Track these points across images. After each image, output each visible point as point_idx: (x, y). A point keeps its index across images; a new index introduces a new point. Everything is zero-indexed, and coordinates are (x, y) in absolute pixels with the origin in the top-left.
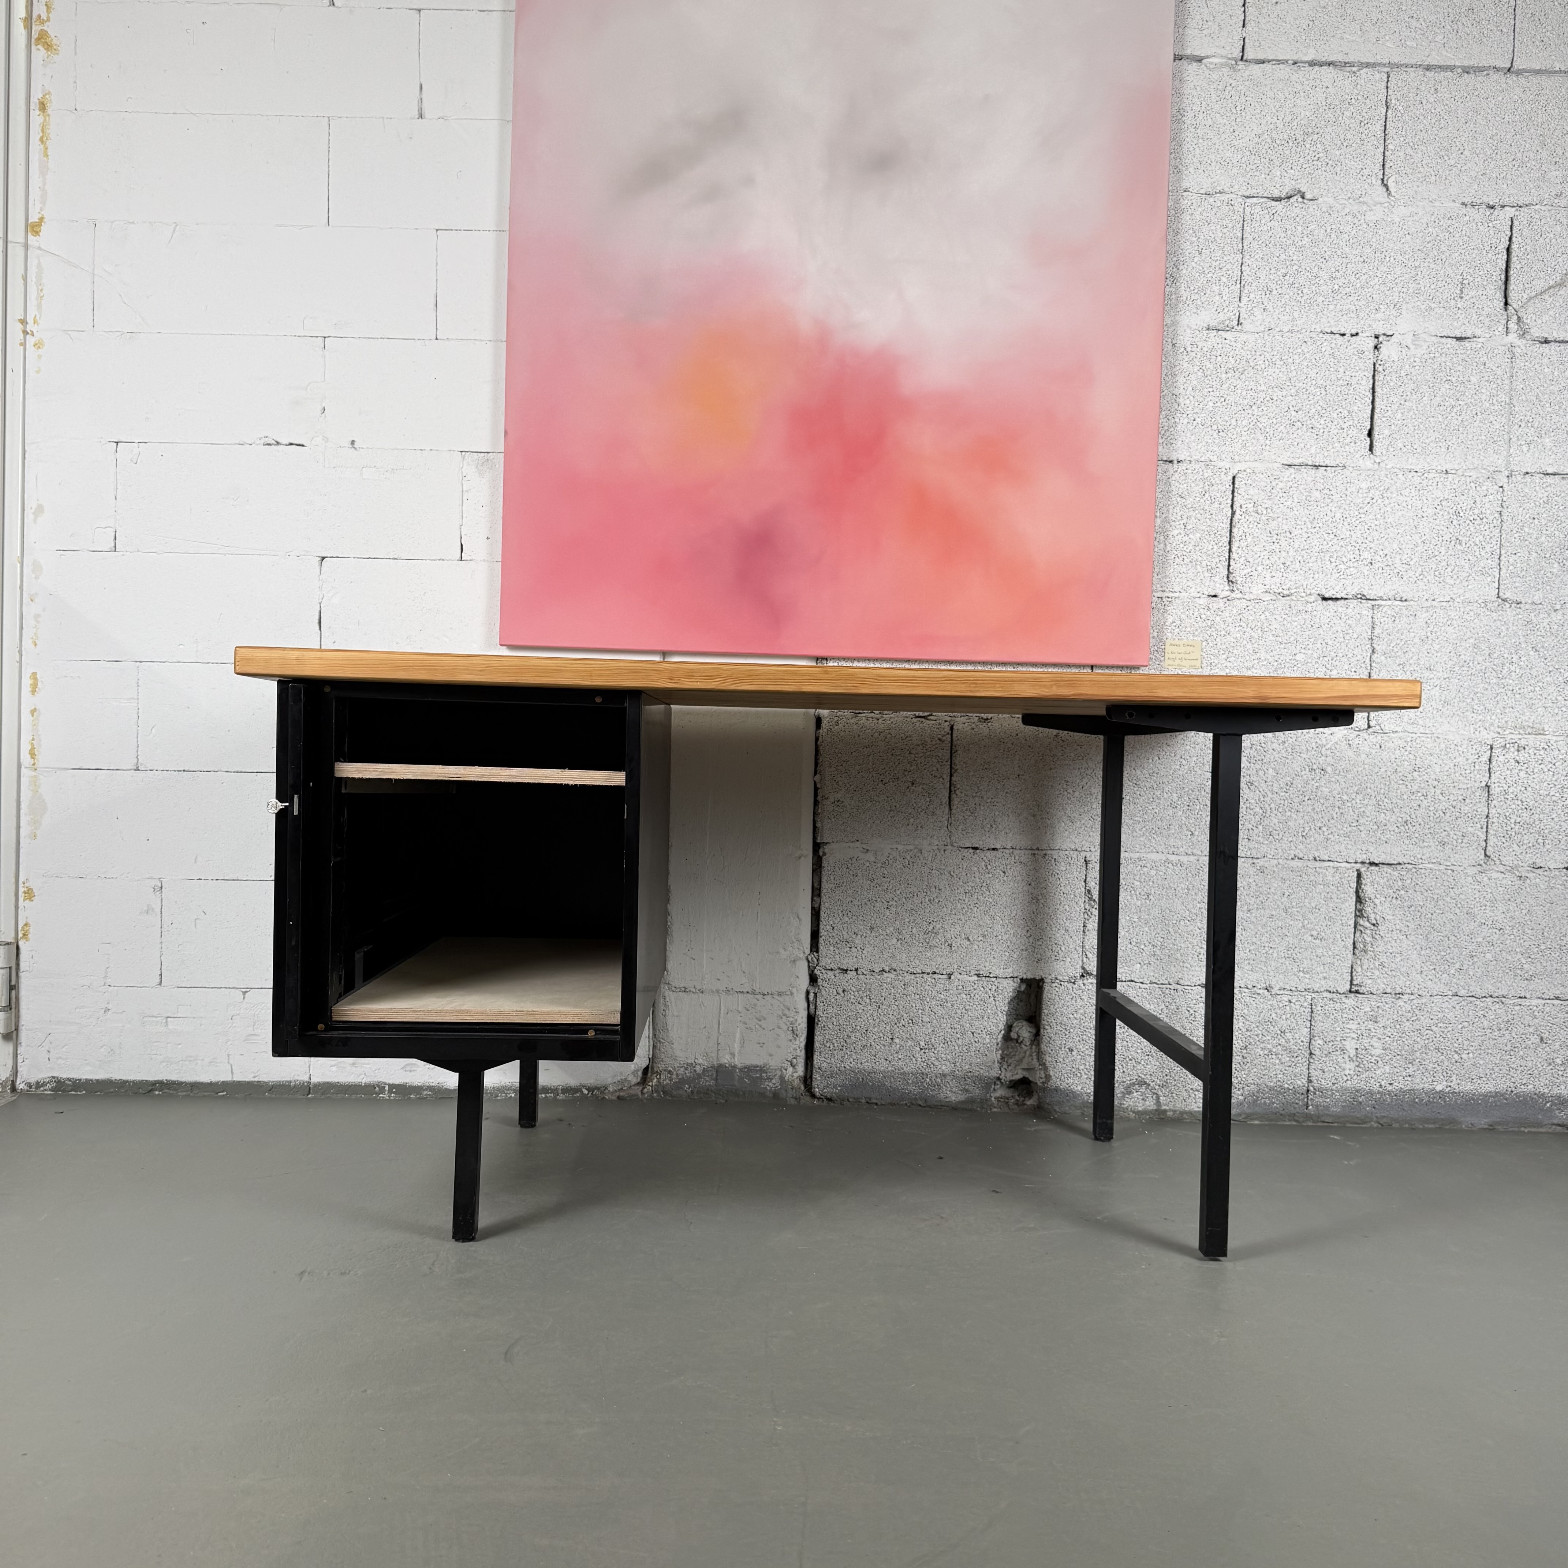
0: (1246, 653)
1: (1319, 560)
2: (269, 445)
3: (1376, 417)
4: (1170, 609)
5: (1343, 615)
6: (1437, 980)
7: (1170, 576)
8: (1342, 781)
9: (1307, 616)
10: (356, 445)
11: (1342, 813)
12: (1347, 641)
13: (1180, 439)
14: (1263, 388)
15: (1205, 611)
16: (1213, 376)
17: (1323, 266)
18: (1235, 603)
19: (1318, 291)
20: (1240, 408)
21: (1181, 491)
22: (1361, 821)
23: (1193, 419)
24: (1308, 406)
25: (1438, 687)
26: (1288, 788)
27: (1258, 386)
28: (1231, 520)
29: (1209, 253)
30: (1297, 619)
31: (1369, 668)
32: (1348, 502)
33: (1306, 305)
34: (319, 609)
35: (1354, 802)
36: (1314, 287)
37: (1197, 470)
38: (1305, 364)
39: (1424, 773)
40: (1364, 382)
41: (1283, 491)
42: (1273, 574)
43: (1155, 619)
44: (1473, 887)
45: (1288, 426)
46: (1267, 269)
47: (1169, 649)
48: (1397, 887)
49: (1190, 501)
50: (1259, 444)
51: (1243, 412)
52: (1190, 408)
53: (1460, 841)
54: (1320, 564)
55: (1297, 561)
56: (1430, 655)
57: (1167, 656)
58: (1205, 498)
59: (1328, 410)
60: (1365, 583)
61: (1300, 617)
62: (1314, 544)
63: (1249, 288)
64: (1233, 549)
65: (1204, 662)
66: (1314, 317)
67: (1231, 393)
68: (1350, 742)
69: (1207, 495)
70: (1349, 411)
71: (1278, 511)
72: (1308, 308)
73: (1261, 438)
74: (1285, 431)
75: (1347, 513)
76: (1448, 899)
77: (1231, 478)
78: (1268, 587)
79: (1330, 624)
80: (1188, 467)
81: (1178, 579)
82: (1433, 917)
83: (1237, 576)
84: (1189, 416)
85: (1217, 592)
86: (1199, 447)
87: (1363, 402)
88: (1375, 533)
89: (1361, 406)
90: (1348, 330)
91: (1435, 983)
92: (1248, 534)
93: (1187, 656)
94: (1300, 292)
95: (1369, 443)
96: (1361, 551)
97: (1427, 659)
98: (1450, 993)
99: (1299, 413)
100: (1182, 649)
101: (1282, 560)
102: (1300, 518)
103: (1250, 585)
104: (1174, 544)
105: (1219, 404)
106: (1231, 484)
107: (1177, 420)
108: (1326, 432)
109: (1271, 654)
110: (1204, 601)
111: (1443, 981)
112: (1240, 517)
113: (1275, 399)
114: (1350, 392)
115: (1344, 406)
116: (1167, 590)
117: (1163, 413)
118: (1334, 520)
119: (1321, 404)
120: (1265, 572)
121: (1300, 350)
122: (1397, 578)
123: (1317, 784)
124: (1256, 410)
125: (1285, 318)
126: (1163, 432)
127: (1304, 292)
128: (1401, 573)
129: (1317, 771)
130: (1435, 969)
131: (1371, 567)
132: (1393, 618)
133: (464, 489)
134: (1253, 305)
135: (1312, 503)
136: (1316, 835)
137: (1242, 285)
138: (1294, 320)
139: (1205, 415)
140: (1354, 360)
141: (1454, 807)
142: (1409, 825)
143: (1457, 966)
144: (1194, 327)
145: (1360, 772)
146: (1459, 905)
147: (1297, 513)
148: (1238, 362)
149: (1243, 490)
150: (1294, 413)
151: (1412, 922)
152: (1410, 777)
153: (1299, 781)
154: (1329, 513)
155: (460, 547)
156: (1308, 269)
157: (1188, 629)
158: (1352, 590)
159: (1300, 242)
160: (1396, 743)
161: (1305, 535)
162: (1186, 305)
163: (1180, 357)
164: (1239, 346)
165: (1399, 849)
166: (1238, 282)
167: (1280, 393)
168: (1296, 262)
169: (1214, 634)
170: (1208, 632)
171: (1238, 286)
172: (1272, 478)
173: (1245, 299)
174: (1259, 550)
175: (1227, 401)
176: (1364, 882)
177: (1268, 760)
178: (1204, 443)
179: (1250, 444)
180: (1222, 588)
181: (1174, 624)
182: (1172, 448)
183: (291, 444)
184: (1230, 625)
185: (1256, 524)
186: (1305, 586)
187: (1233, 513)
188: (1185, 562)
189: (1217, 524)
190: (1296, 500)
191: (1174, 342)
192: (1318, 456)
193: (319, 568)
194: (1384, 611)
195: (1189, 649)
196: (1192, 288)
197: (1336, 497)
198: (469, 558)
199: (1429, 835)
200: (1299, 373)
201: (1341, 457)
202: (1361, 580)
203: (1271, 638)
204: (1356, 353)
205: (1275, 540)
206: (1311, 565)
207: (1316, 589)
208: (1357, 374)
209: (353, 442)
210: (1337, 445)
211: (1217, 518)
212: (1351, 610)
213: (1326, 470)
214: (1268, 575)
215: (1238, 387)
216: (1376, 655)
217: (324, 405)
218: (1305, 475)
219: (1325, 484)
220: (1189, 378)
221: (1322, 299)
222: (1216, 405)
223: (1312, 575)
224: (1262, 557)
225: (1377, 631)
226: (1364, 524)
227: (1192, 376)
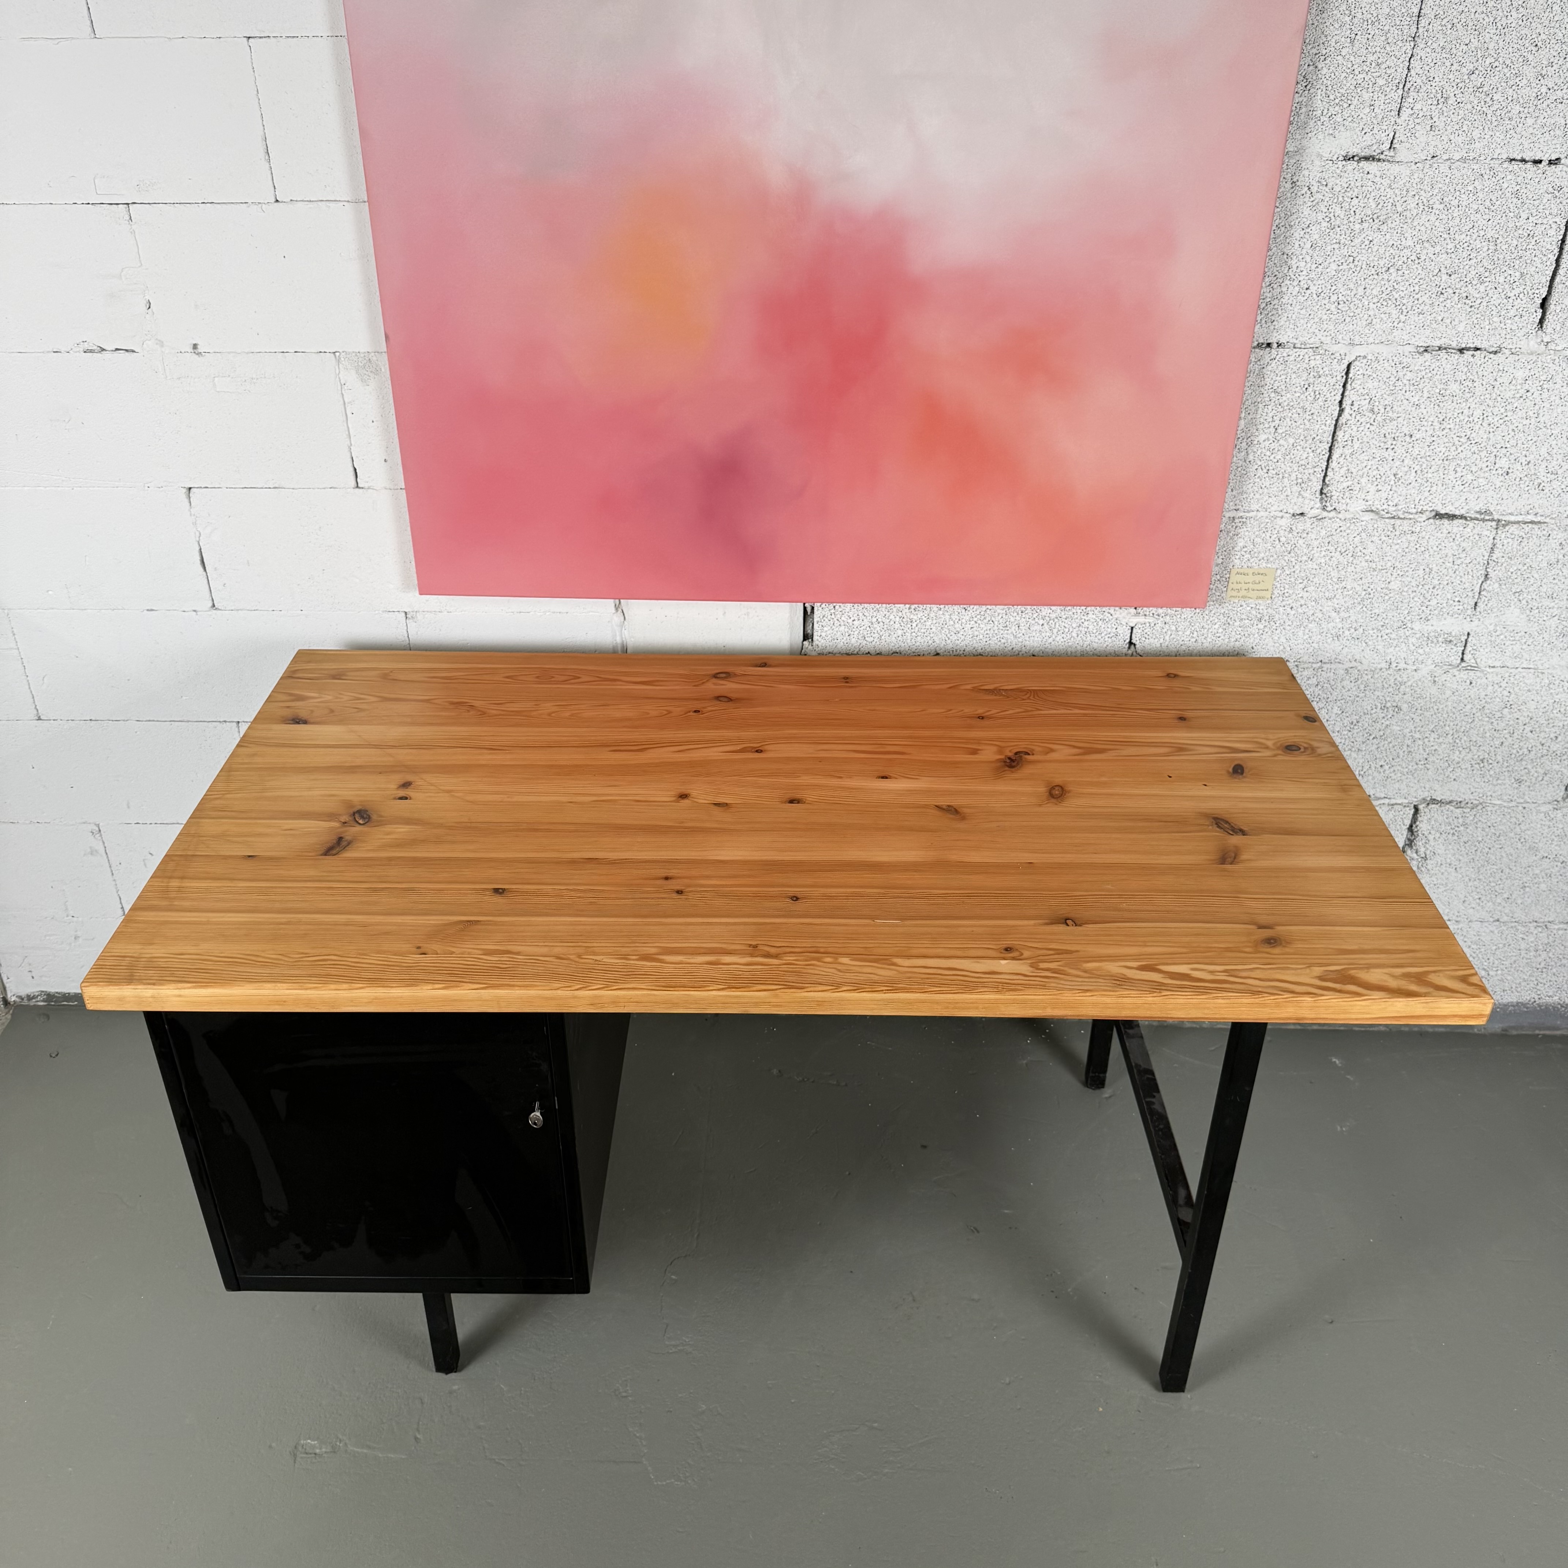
0: (1329, 581)
1: (1441, 470)
2: (91, 351)
3: (1558, 279)
4: (1242, 531)
5: (1458, 536)
6: (1479, 908)
7: (1248, 491)
8: (1417, 719)
9: (1414, 537)
10: (201, 349)
11: (1410, 752)
12: (1456, 567)
13: (1286, 315)
14: (1410, 243)
15: (1286, 533)
16: (1342, 227)
17: (1531, 57)
18: (1325, 524)
19: (1515, 96)
20: (1373, 272)
21: (1276, 385)
22: (1431, 759)
23: (1306, 286)
24: (1467, 267)
25: (1557, 617)
26: (1352, 726)
27: (1404, 240)
28: (1337, 421)
29: (1365, 41)
30: (1399, 541)
31: (1477, 597)
32: (1494, 396)
33: (1494, 119)
34: (198, 549)
35: (1426, 740)
36: (1511, 90)
37: (1301, 357)
38: (1475, 207)
39: (1516, 710)
40: (1552, 232)
41: (1412, 382)
42: (1380, 487)
43: (1222, 543)
44: (1544, 823)
45: (1434, 296)
46: (1448, 64)
47: (1234, 578)
48: (1456, 824)
49: (1286, 399)
50: (1390, 320)
51: (1376, 277)
52: (1304, 273)
53: (1540, 778)
54: (1441, 474)
55: (1413, 471)
56: (1556, 581)
57: (1231, 586)
58: (1306, 394)
59: (1494, 272)
60: (1495, 496)
61: (1403, 540)
62: (1439, 450)
63: (1415, 94)
64: (1334, 457)
65: (1276, 592)
66: (1502, 137)
67: (1364, 251)
68: (1436, 679)
69: (1310, 389)
70: (1522, 274)
71: (1400, 409)
72: (1496, 123)
73: (1394, 312)
74: (1428, 302)
75: (1489, 410)
76: (1512, 835)
77: (1345, 366)
78: (1370, 503)
79: (1440, 547)
80: (1290, 353)
81: (1257, 496)
82: (1492, 851)
83: (1334, 490)
84: (1302, 283)
85: (1305, 510)
86: (1309, 325)
87: (1545, 259)
88: (1521, 435)
89: (1539, 266)
90: (1547, 156)
91: (1478, 911)
92: (1355, 439)
93: (1256, 587)
94: (1488, 99)
95: (1539, 317)
96: (1498, 458)
97: (1552, 586)
98: (1491, 920)
99: (1453, 276)
100: (1250, 578)
101: (1394, 471)
102: (1426, 418)
103: (1348, 500)
104: (1259, 453)
105: (1345, 266)
106: (1343, 374)
107: (1284, 289)
108: (1485, 304)
109: (1360, 582)
110: (1286, 522)
111: (1487, 909)
112: (1350, 418)
113: (1423, 258)
114: (1530, 246)
115: (1516, 267)
116: (1242, 509)
117: (1267, 279)
118: (1471, 419)
119: (1486, 264)
120: (1369, 485)
121: (1470, 188)
122: (1537, 491)
123: (1388, 723)
124: (1394, 275)
125: (1460, 140)
126: (1264, 305)
127: (1495, 98)
128: (1543, 484)
129: (1390, 709)
130: (1480, 899)
131: (1506, 477)
132: (1520, 539)
133: (346, 401)
134: (1417, 121)
135: (1446, 398)
136: (1376, 774)
137: (1406, 89)
138: (1472, 141)
139: (1323, 282)
140: (1545, 201)
141: (1543, 745)
142: (1486, 764)
143: (1506, 896)
144: (1327, 156)
145: (1440, 710)
146: (1522, 840)
147: (1425, 412)
148: (1380, 207)
149: (1359, 382)
150: (1445, 277)
151: (1466, 856)
152: (1498, 714)
153: (1367, 720)
154: (1466, 412)
155: (353, 473)
156: (1508, 62)
157: (1262, 555)
158: (1472, 507)
159: (1504, 19)
160: (1490, 679)
161: (1429, 440)
162: (1319, 123)
163: (1300, 201)
164: (1386, 182)
165: (1468, 786)
166: (1401, 86)
167: (1431, 250)
168: (1492, 53)
169: (1293, 560)
170: (1286, 558)
171: (1400, 92)
172: (1400, 367)
173: (1405, 113)
174: (1367, 458)
175: (1356, 263)
176: (1420, 819)
177: (1335, 698)
178: (1316, 320)
179: (1378, 320)
180: (1312, 506)
181: (1245, 549)
182: (1272, 328)
183: (117, 349)
184: (1315, 549)
185: (1368, 426)
186: (1417, 502)
187: (1341, 411)
188: (1270, 474)
189: (1318, 426)
190: (1426, 395)
191: (1295, 180)
192: (1467, 334)
193: (187, 501)
194: (1510, 531)
195: (1260, 578)
196: (1332, 97)
197: (1479, 390)
198: (366, 485)
199: (1506, 773)
200: (1463, 221)
201: (1498, 337)
202: (1491, 493)
203: (1364, 564)
204: (1551, 190)
205: (1389, 446)
206: (1430, 475)
207: (1430, 504)
208: (1545, 221)
209: (195, 346)
210: (1495, 319)
211: (1319, 419)
212: (1469, 530)
213: (1473, 356)
214: (1373, 489)
215: (1374, 242)
216: (1488, 582)
217: (147, 298)
218: (1444, 362)
219: (1468, 374)
220: (1309, 230)
221: (1518, 108)
222: (1341, 267)
223: (1428, 489)
224: (1369, 467)
225: (1497, 554)
226: (1509, 424)
227: (1313, 228)
